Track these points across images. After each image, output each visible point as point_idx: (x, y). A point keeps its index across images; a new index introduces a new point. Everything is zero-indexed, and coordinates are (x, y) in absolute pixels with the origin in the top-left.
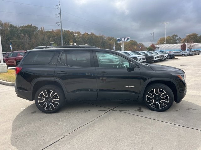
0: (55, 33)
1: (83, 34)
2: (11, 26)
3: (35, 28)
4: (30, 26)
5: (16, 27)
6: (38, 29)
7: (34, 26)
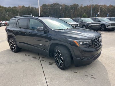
0: (89, 7)
1: (108, 6)
2: (66, 6)
3: (78, 5)
4: (75, 5)
5: (68, 6)
6: (79, 6)
7: (77, 4)
